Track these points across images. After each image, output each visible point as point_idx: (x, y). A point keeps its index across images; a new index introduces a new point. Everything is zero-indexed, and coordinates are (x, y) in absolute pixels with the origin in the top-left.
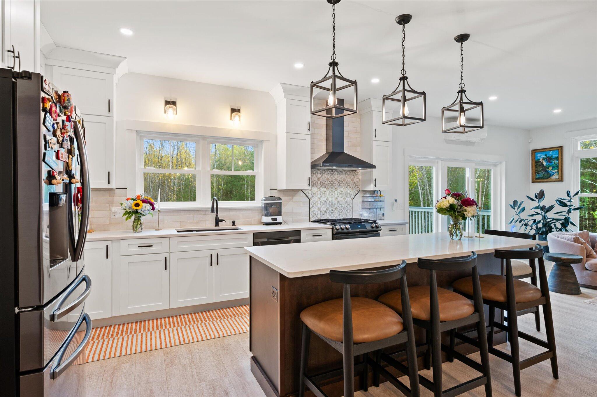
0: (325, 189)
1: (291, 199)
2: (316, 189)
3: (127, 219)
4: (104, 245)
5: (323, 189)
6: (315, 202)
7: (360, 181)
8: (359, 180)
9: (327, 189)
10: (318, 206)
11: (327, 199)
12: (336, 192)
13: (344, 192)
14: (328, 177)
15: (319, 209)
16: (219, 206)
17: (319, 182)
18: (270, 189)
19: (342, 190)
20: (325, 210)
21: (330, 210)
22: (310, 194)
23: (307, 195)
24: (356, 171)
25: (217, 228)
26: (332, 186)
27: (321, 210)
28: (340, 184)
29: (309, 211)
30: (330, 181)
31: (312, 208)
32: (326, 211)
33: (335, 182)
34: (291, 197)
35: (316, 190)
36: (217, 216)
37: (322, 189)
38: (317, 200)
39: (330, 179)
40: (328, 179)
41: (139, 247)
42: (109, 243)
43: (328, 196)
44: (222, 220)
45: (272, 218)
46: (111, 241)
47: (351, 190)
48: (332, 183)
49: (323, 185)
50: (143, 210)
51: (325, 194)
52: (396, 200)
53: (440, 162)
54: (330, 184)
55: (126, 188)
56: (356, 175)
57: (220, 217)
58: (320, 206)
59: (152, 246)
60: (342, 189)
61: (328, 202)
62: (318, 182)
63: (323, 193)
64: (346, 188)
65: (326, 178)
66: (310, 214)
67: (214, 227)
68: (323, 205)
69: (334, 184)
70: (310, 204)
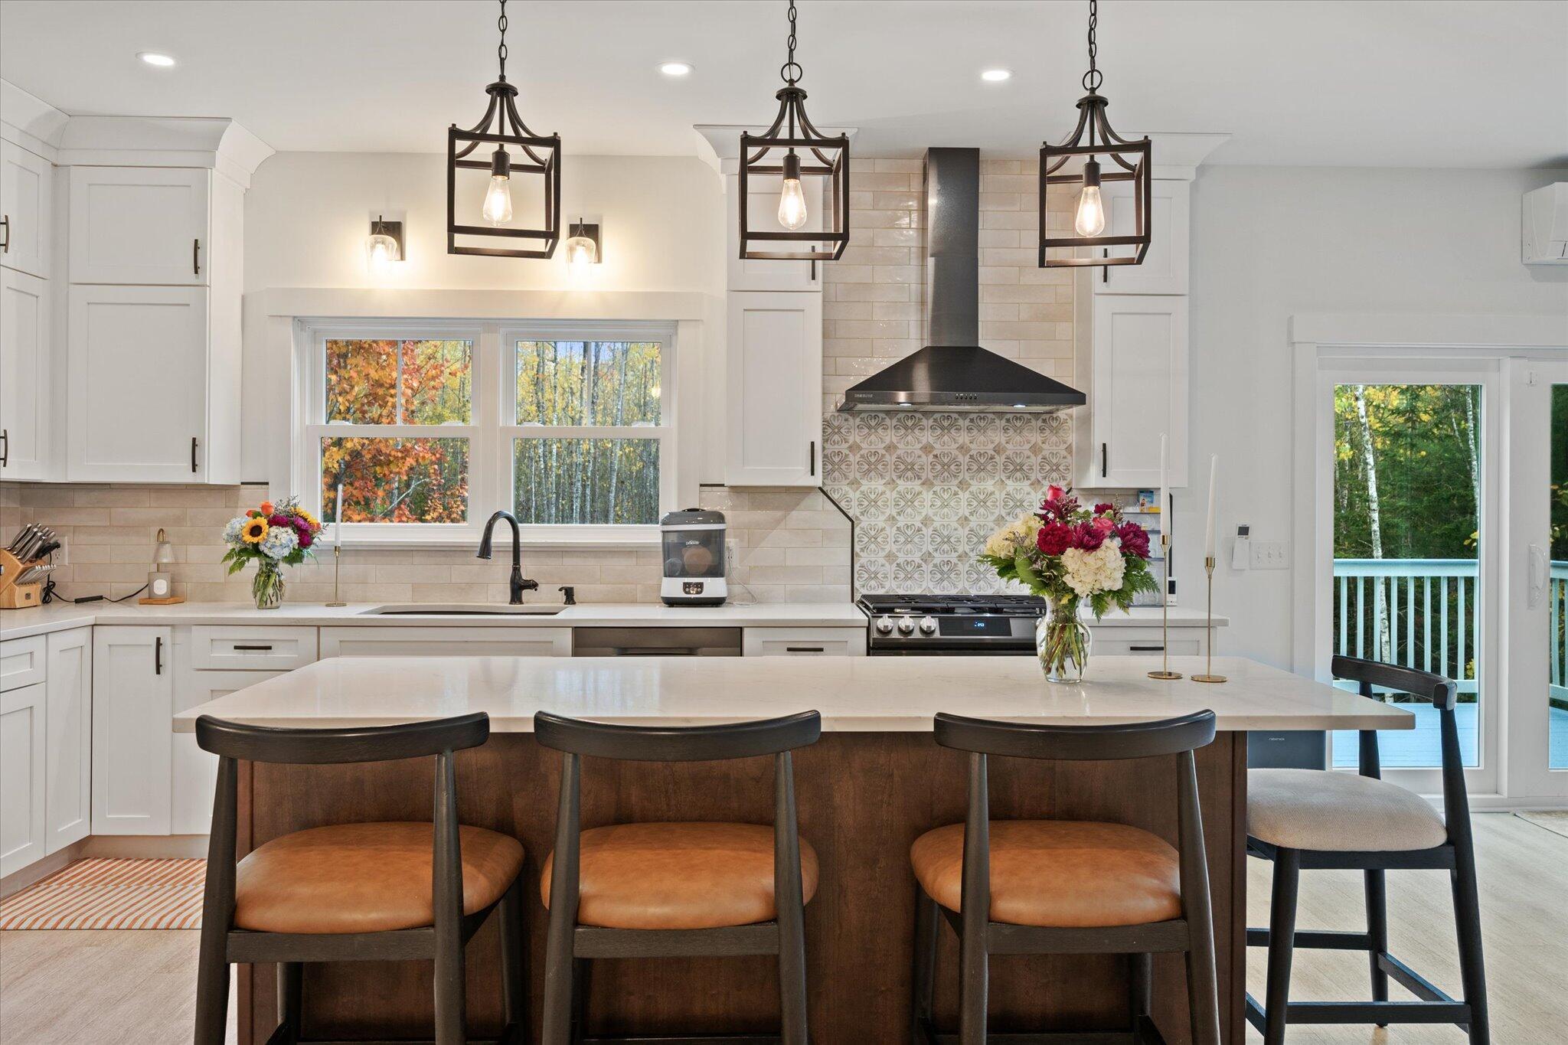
0: (916, 485)
1: (778, 522)
2: (876, 485)
3: (232, 570)
4: (149, 636)
5: (909, 485)
6: (873, 533)
7: (1070, 452)
8: (1069, 449)
9: (923, 484)
10: (888, 548)
11: (926, 521)
12: (964, 496)
13: (1000, 495)
14: (931, 440)
15: (890, 557)
16: (522, 540)
17: (891, 459)
18: (701, 485)
19: (991, 489)
20: (918, 560)
21: (937, 561)
22: (855, 503)
23: (843, 505)
24: (1055, 415)
25: (517, 607)
26: (946, 474)
27: (900, 560)
28: (981, 465)
29: (850, 564)
30: (936, 456)
31: (861, 554)
32: (919, 566)
33: (960, 458)
34: (779, 514)
35: (881, 488)
36: (516, 569)
37: (902, 485)
38: (881, 525)
39: (937, 446)
40: (927, 449)
41: (236, 648)
42: (165, 633)
43: (931, 512)
44: (533, 585)
45: (685, 584)
46: (169, 628)
47: (1028, 489)
48: (946, 460)
49: (907, 469)
50: (269, 545)
51: (916, 503)
52: (1244, 531)
53: (1508, 364)
54: (939, 467)
55: (267, 484)
56: (1055, 431)
57: (526, 575)
58: (894, 548)
59: (269, 648)
60: (989, 485)
61: (927, 532)
62: (887, 457)
63: (909, 501)
64: (1007, 482)
65: (921, 445)
66: (856, 576)
67: (508, 605)
68: (907, 542)
69: (953, 467)
70: (856, 540)
